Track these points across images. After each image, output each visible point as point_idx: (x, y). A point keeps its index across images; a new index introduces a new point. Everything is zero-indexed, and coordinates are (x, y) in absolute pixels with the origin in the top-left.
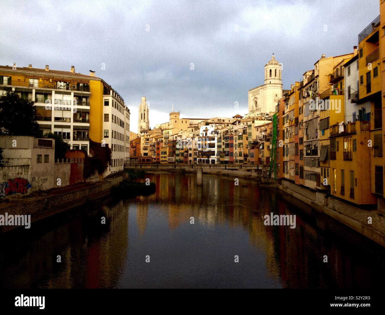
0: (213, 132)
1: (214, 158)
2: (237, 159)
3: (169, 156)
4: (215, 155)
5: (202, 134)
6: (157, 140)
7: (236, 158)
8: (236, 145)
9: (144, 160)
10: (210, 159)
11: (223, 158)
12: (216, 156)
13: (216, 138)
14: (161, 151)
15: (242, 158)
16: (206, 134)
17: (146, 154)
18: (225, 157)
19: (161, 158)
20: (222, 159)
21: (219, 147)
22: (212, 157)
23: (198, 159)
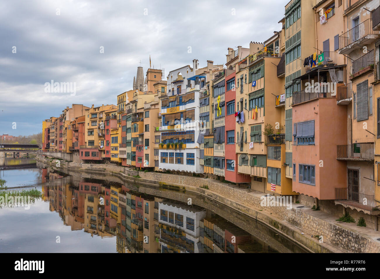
0: (192, 82)
1: (191, 148)
2: (244, 152)
3: (120, 147)
4: (193, 142)
5: (171, 90)
6: (109, 115)
7: (242, 150)
8: (242, 102)
9: (87, 154)
10: (185, 152)
11: (210, 149)
12: (196, 145)
13: (197, 96)
14: (112, 136)
15: (260, 149)
16: (179, 88)
17: (91, 143)
18: (215, 145)
19: (113, 149)
20: (208, 153)
21: (204, 117)
22: (188, 145)
23: (160, 151)
